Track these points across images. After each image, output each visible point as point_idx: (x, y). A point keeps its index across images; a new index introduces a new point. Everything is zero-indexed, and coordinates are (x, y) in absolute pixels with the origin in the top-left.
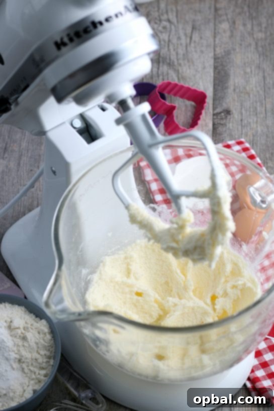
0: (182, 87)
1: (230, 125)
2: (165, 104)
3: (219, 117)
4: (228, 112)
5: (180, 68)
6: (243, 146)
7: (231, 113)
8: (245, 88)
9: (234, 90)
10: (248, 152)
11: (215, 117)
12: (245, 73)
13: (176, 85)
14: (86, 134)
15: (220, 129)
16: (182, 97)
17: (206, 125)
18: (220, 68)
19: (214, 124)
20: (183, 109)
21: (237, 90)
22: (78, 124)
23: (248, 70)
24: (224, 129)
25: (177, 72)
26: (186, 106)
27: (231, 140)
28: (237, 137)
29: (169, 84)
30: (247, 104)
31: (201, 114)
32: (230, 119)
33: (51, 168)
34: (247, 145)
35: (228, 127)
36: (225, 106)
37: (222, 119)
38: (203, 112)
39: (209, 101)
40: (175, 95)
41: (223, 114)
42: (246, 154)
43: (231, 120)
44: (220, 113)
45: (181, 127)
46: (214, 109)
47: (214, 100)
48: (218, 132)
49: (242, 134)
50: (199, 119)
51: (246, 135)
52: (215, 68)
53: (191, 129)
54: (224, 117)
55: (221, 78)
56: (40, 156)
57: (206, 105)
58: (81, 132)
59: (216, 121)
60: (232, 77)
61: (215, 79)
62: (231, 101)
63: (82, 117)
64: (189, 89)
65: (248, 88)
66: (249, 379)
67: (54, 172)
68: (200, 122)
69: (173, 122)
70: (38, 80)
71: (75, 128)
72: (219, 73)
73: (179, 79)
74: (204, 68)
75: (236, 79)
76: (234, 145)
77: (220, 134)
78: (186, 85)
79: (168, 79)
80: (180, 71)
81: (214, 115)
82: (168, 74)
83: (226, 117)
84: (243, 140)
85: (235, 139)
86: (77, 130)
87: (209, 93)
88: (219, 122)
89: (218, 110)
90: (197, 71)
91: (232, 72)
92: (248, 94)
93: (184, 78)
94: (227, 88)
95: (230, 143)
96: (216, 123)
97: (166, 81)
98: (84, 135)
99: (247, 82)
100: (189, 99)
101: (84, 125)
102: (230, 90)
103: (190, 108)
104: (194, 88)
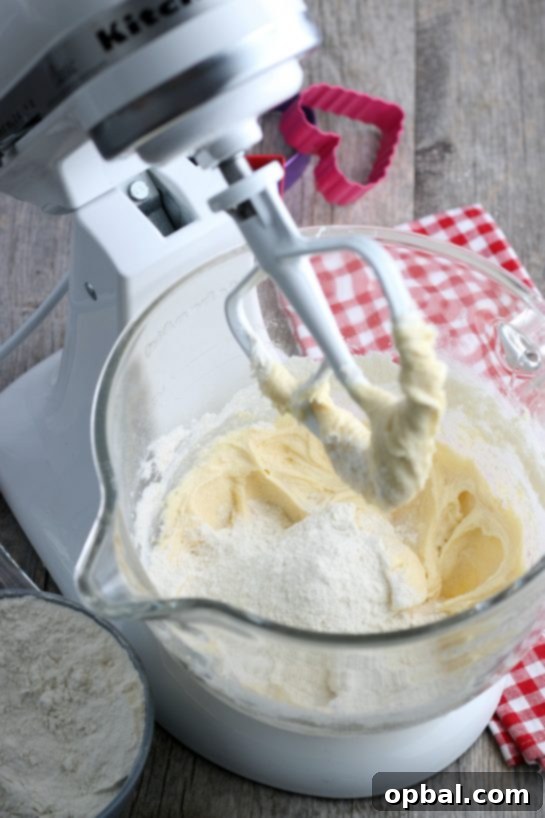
0: (352, 96)
1: (451, 176)
2: (315, 132)
3: (428, 158)
4: (446, 147)
5: (345, 54)
6: (479, 221)
7: (452, 149)
8: (481, 96)
9: (459, 100)
10: (489, 235)
11: (419, 158)
12: (482, 63)
13: (339, 92)
14: (159, 213)
15: (431, 184)
16: (353, 115)
17: (402, 176)
18: (428, 52)
19: (417, 174)
20: (354, 139)
21: (465, 100)
22: (143, 191)
23: (487, 57)
24: (439, 184)
25: (339, 60)
26: (359, 135)
27: (453, 206)
28: (465, 200)
29: (324, 90)
30: (486, 130)
31: (390, 152)
32: (450, 161)
33: (86, 284)
34: (488, 218)
35: (446, 177)
36: (439, 134)
37: (434, 162)
38: (396, 148)
39: (408, 124)
40: (338, 111)
41: (435, 152)
42: (487, 240)
43: (454, 163)
44: (430, 149)
45: (350, 181)
46: (418, 139)
47: (418, 120)
48: (426, 189)
49: (475, 194)
50: (386, 163)
51: (485, 197)
52: (419, 52)
53: (371, 185)
54: (437, 158)
55: (430, 75)
56: (55, 241)
57: (401, 134)
58: (147, 208)
59: (421, 165)
60: (453, 72)
61: (419, 75)
62: (451, 123)
63: (152, 178)
64: (365, 101)
65: (487, 96)
66: (496, 717)
67: (93, 295)
68: (390, 170)
69: (334, 171)
70: (60, 110)
71: (134, 199)
72: (427, 63)
73: (343, 76)
74: (396, 52)
75: (461, 77)
76: (460, 218)
77: (431, 195)
78: (360, 91)
79: (320, 76)
80: (346, 59)
81: (417, 153)
82: (320, 65)
83: (442, 159)
84: (478, 206)
85: (461, 205)
86: (140, 203)
87: (408, 106)
88: (428, 168)
89: (426, 143)
90: (380, 58)
91: (453, 61)
92: (488, 108)
93: (354, 75)
94: (443, 95)
95: (452, 213)
96: (422, 170)
97: (317, 84)
98: (153, 214)
99: (486, 83)
100: (367, 119)
101: (155, 194)
102: (450, 101)
103: (366, 139)
104: (376, 96)
